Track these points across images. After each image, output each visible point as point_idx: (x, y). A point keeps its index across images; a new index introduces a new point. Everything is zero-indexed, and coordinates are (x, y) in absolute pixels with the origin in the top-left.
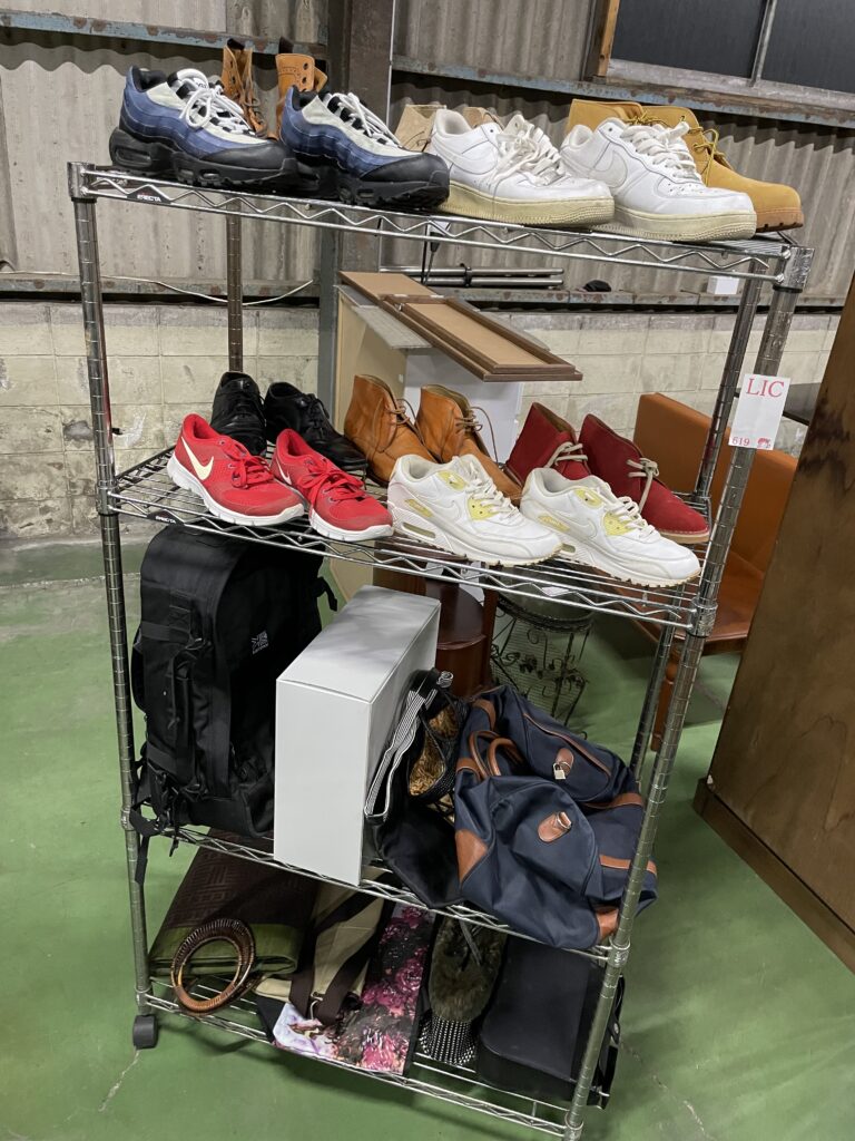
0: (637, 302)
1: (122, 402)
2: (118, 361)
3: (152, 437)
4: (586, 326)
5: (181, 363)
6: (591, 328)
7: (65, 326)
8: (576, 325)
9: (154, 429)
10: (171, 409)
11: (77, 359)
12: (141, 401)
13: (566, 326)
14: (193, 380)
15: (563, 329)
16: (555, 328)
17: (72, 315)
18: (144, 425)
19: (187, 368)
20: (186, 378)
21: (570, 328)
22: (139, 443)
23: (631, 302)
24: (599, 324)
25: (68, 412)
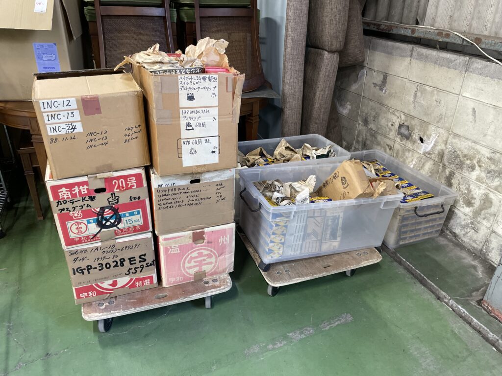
1: (429, 121)
2: (436, 92)
3: (436, 152)
5: (471, 105)
7: (417, 61)
9: (439, 147)
10: (454, 138)
11: (416, 85)
12: (440, 125)
14: (475, 121)
17: (422, 54)
18: (435, 142)
19: (474, 109)
20: (471, 117)
22: (429, 153)
25: (403, 117)
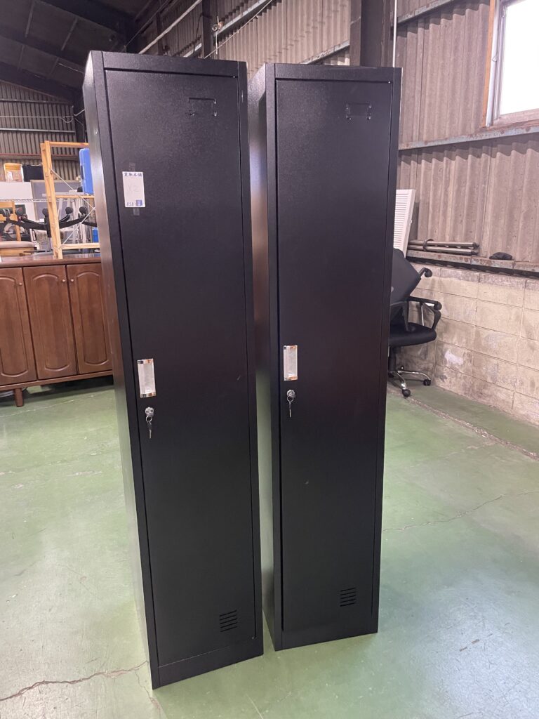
0: (515, 268)
4: (482, 280)
6: (485, 282)
8: (476, 279)
13: (470, 278)
15: (468, 280)
16: (464, 279)
21: (473, 281)
23: (511, 268)
24: (490, 280)
